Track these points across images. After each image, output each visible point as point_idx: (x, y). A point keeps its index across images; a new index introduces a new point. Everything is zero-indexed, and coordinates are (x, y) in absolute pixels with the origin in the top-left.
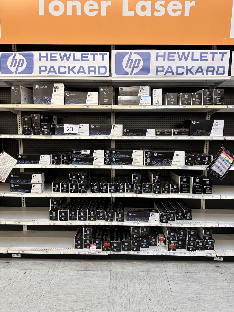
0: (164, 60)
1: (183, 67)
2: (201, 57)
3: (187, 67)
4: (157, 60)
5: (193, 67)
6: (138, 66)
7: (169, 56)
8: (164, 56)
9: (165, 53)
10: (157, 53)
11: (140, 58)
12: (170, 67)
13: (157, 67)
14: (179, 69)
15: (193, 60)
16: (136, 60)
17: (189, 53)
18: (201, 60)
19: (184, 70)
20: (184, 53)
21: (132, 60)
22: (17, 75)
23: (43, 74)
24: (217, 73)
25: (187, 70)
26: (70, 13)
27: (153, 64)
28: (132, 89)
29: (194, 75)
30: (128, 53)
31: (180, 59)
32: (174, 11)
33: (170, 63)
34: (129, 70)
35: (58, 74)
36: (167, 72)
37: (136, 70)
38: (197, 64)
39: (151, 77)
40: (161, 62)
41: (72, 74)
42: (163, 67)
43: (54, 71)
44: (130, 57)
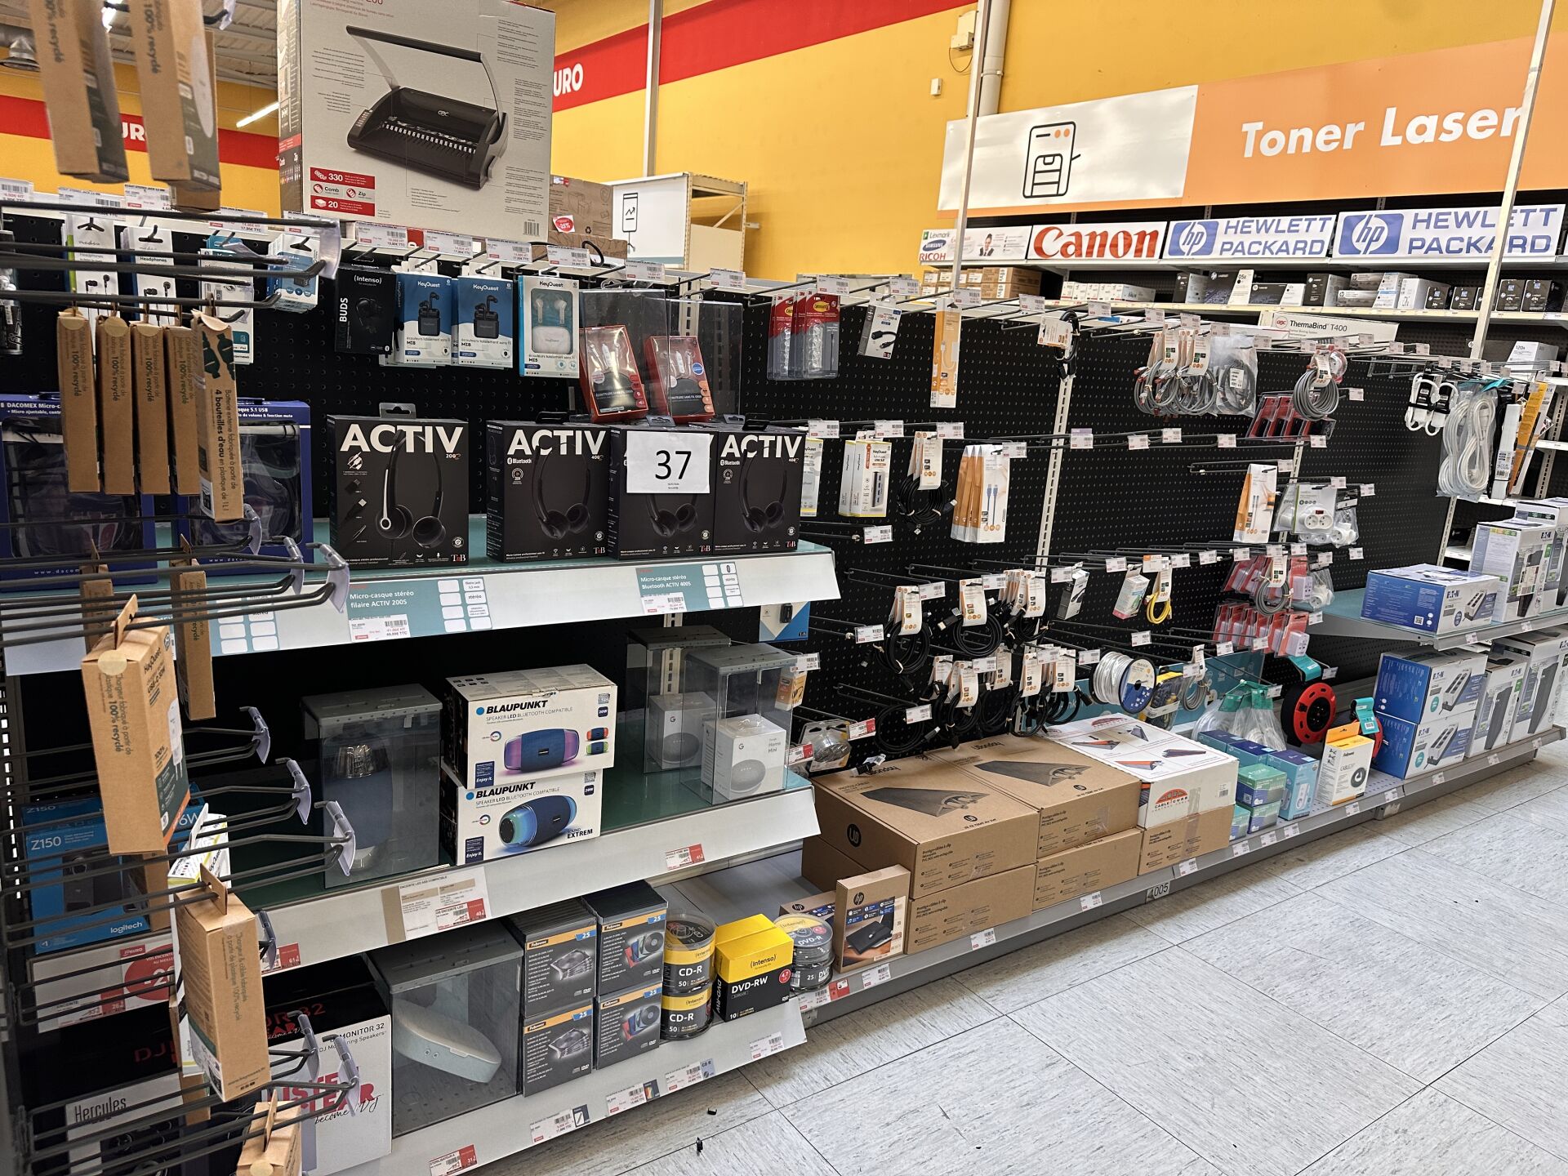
0: (1428, 227)
1: (1461, 240)
3: (1470, 238)
4: (1414, 227)
5: (1482, 238)
6: (1377, 240)
7: (1437, 220)
8: (1428, 221)
9: (1430, 215)
10: (1417, 215)
11: (1385, 226)
12: (1437, 240)
13: (1412, 241)
14: (1452, 242)
15: (1483, 225)
16: (1377, 228)
17: (1478, 213)
19: (1464, 245)
20: (1467, 215)
21: (1370, 229)
22: (1190, 256)
23: (1227, 255)
24: (1533, 249)
25: (1469, 245)
26: (1292, 150)
27: (1406, 234)
28: (1371, 277)
29: (1483, 254)
30: (1363, 216)
31: (1459, 225)
32: (1481, 129)
33: (1439, 233)
34: (1361, 246)
35: (1247, 256)
36: (1430, 248)
37: (1374, 246)
38: (1491, 234)
39: (1401, 257)
40: (1422, 232)
41: (1267, 254)
42: (1423, 240)
43: (1243, 251)
44: (1367, 223)
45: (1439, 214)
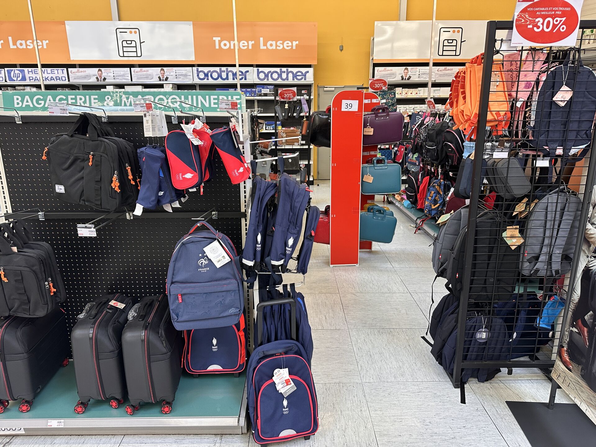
0: (32, 73)
2: (51, 72)
3: (45, 77)
4: (29, 73)
5: (48, 77)
6: (19, 77)
7: (34, 72)
8: (32, 71)
10: (28, 70)
11: (20, 72)
12: (36, 77)
13: (29, 77)
16: (18, 73)
17: (45, 70)
18: (52, 73)
19: (44, 79)
21: (16, 74)
24: (62, 80)
27: (27, 76)
28: (22, 88)
29: (50, 81)
30: (12, 70)
33: (36, 75)
34: (15, 79)
36: (35, 80)
37: (19, 79)
38: (50, 76)
39: (27, 82)
40: (31, 75)
42: (32, 77)
44: (14, 72)
45: (34, 70)
